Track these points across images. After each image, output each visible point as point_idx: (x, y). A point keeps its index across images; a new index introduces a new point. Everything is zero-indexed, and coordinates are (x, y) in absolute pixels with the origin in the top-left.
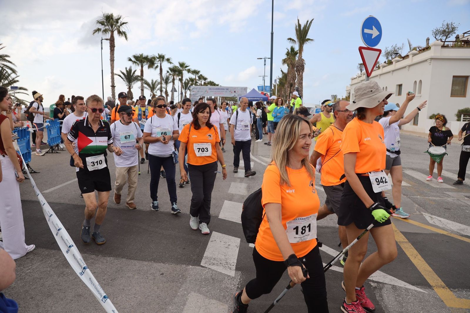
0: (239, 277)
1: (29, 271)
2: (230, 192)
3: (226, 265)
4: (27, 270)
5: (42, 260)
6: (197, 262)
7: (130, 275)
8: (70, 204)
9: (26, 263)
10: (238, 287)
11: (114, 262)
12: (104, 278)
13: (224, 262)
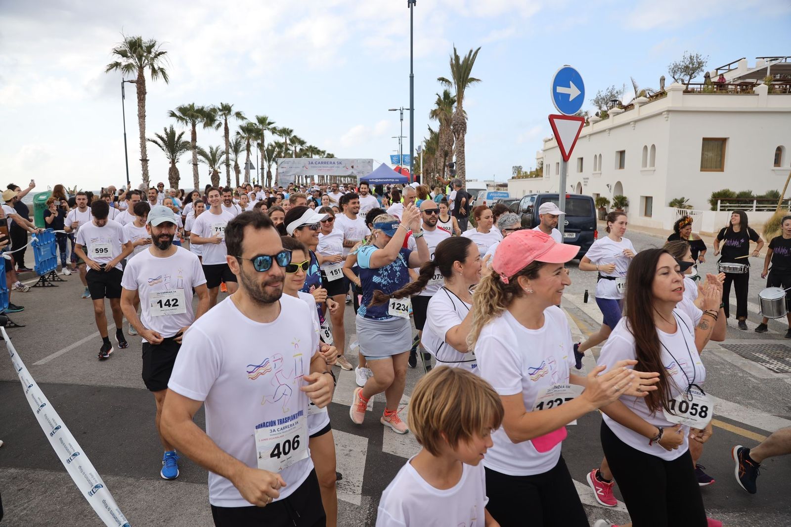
0: (369, 506)
1: (25, 511)
4: (22, 511)
5: (46, 492)
7: (194, 510)
9: (19, 498)
10: (366, 524)
11: (166, 489)
12: (152, 517)
13: (343, 481)
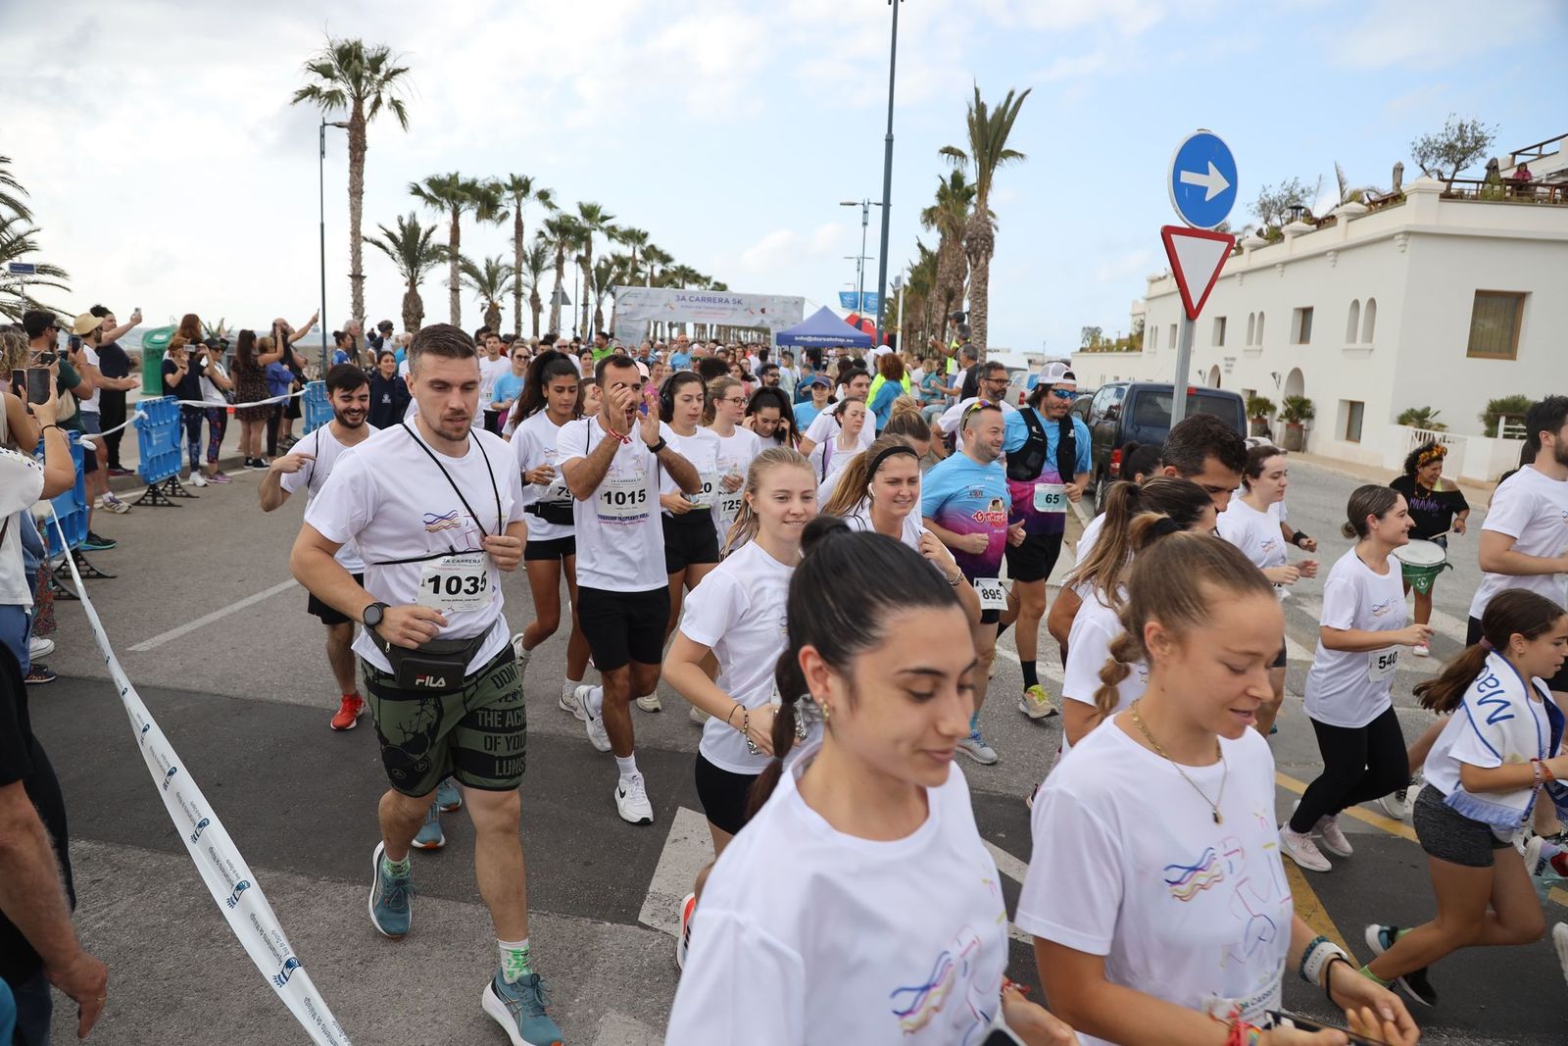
1: (103, 922)
4: (97, 920)
5: (142, 890)
6: (627, 913)
8: (221, 695)
9: (91, 897)
12: (339, 954)
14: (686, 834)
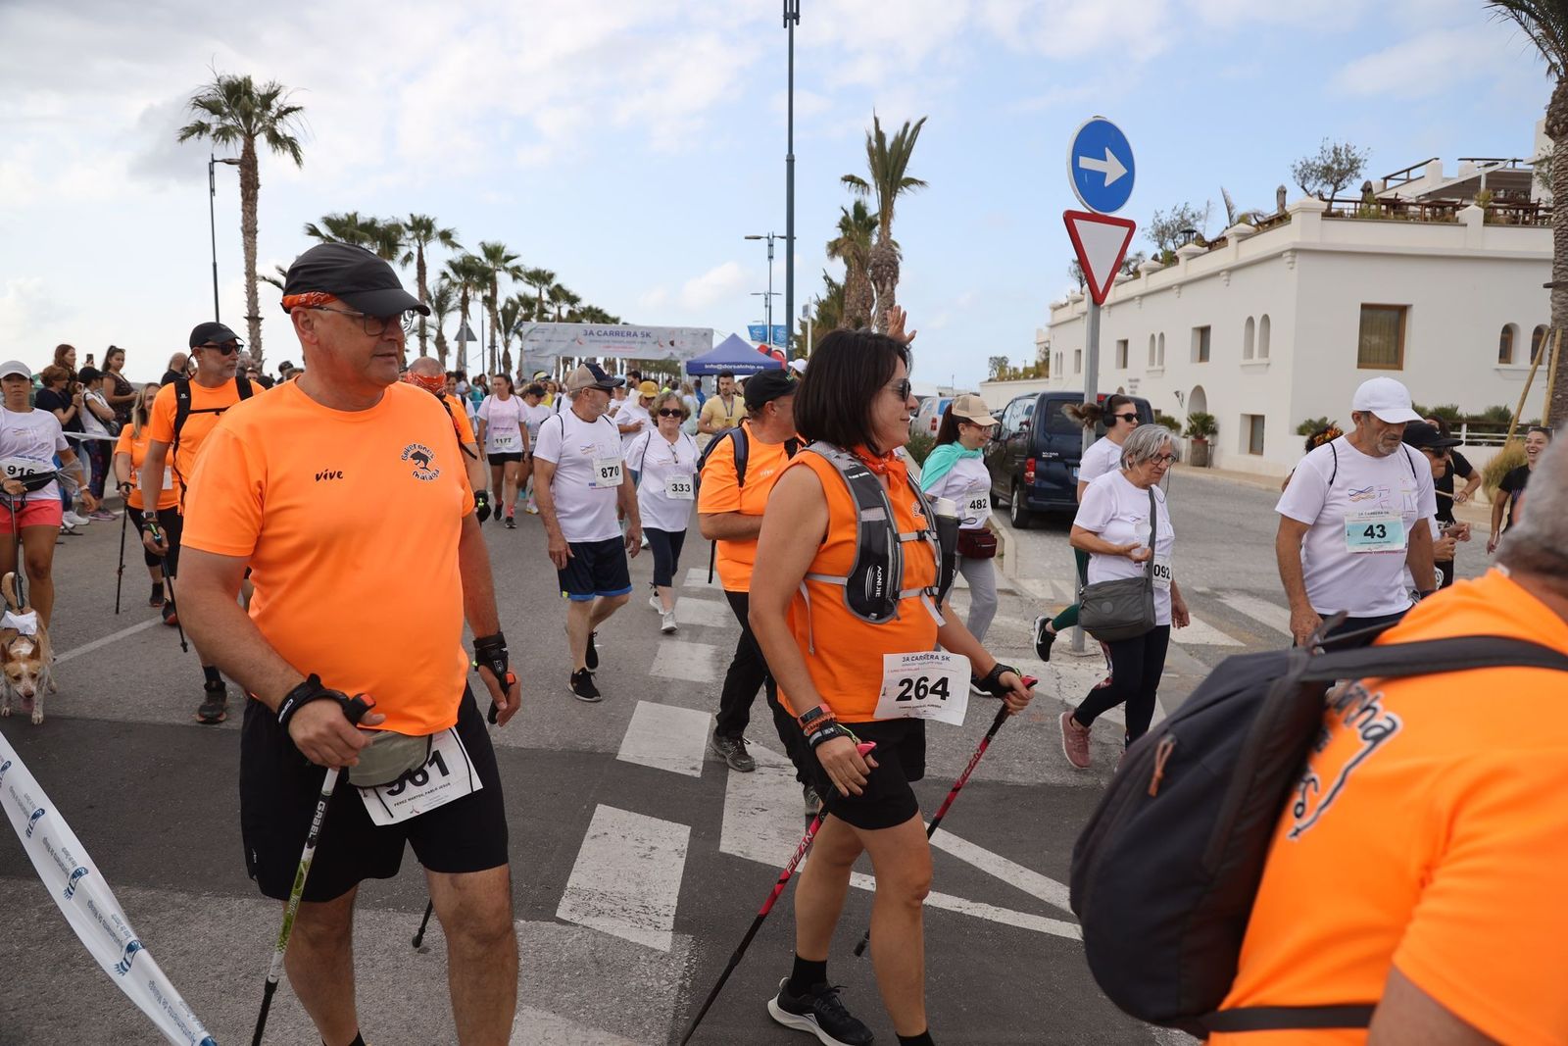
0: (687, 954)
2: (656, 674)
3: (643, 916)
6: (544, 910)
10: (682, 987)
13: (634, 906)
14: (606, 830)
